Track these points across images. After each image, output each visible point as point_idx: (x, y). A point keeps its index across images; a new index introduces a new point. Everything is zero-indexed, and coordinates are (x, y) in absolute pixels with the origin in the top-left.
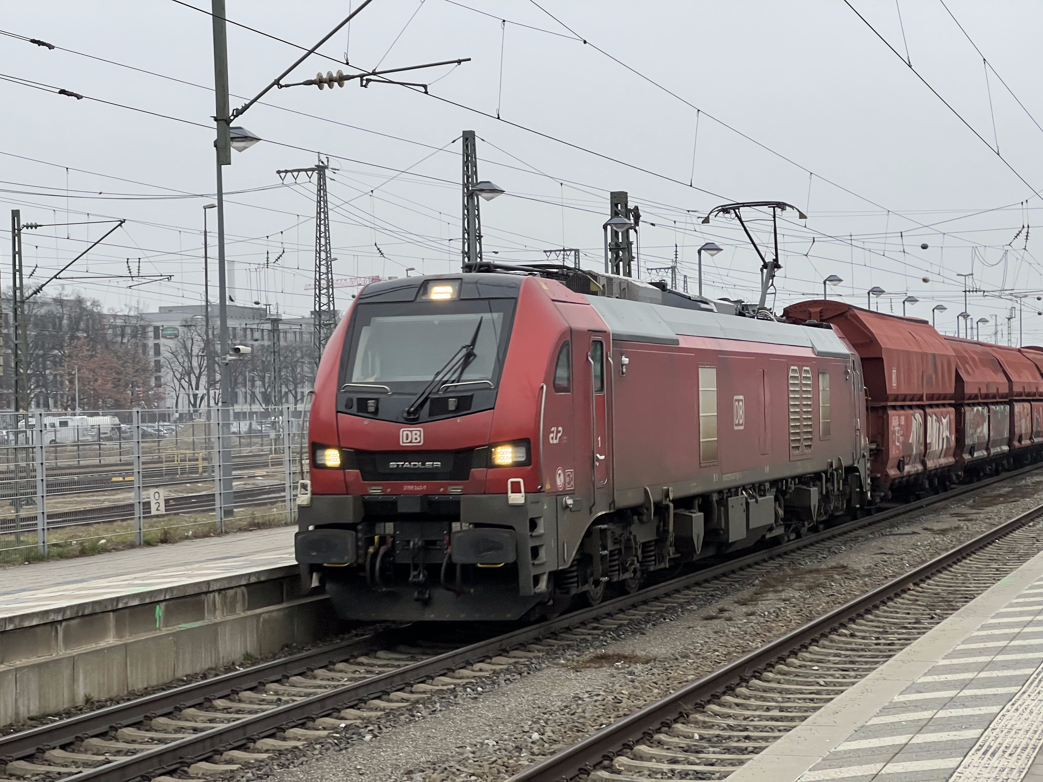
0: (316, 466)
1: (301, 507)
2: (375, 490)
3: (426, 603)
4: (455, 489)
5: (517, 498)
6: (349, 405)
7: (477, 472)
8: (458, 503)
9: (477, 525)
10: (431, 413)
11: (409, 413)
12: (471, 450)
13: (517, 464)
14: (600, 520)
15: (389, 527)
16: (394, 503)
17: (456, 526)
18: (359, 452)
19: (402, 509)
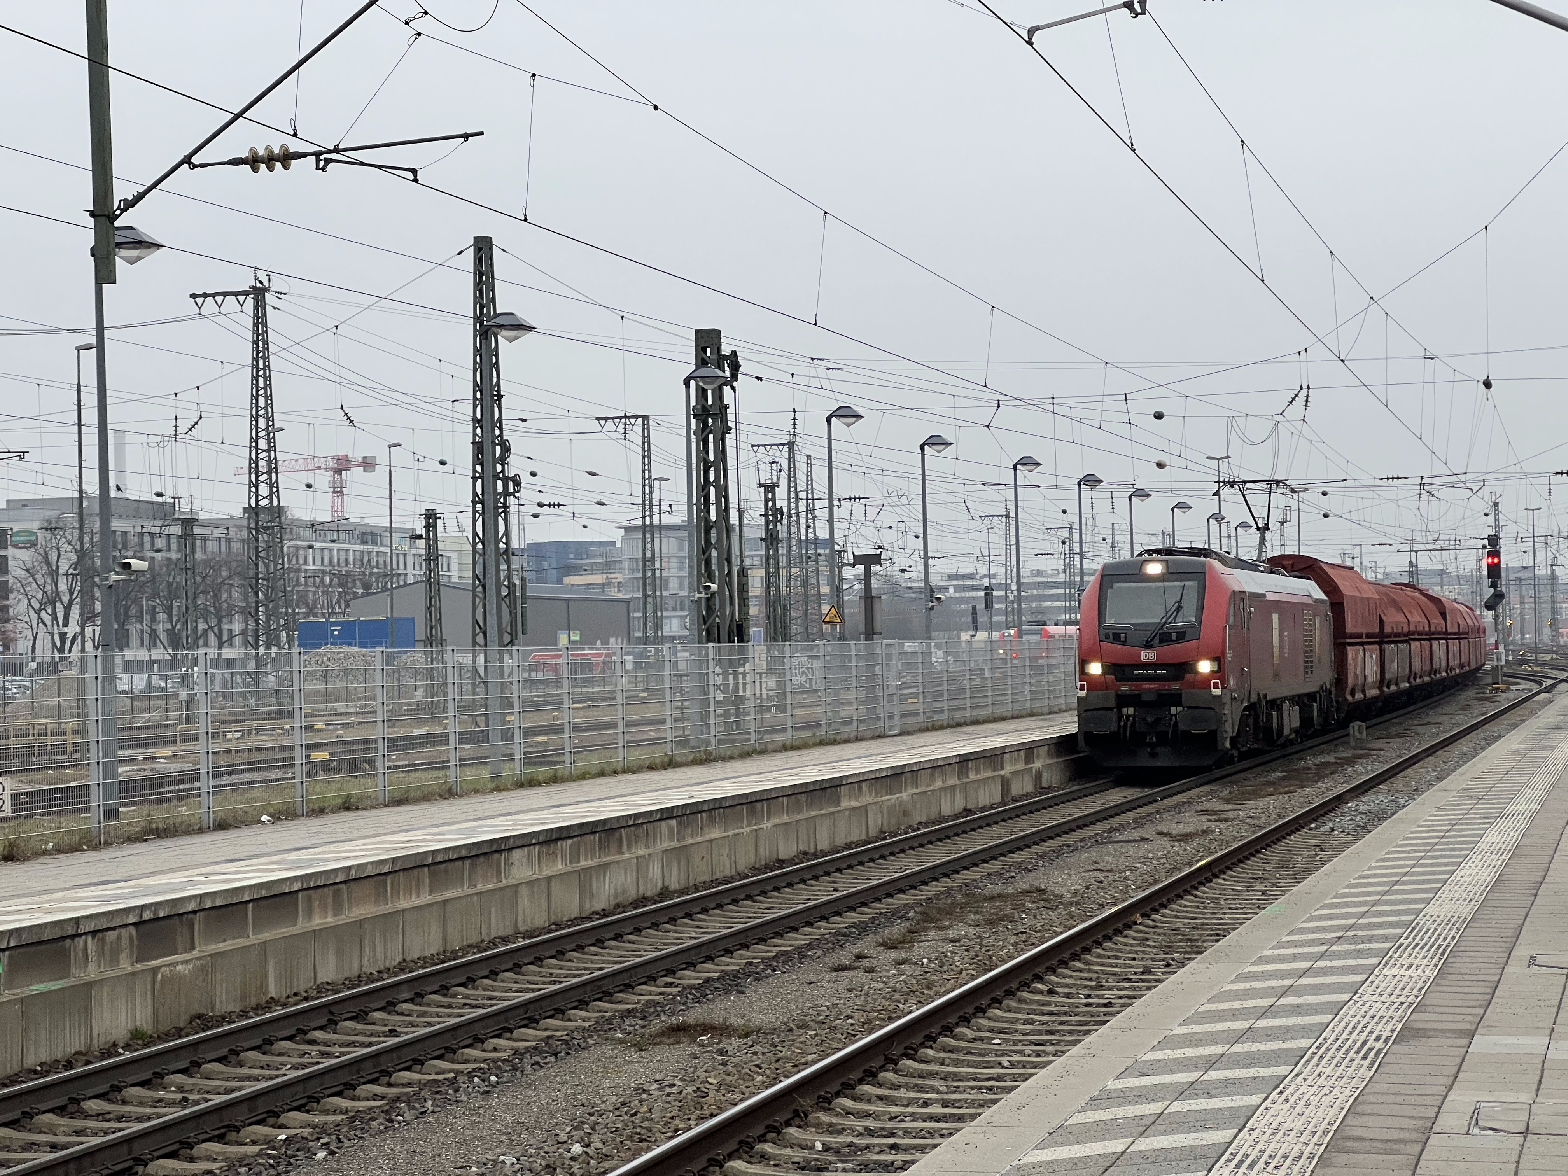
0: (1083, 674)
1: (1079, 698)
2: (1125, 688)
3: (1153, 755)
4: (1175, 687)
5: (1217, 691)
6: (1107, 637)
7: (1188, 676)
8: (1181, 695)
9: (1189, 708)
10: (1161, 641)
11: (1147, 642)
12: (1185, 663)
13: (1212, 672)
14: (1245, 709)
15: (1131, 711)
16: (1139, 696)
17: (1173, 710)
18: (1114, 665)
19: (1144, 698)
